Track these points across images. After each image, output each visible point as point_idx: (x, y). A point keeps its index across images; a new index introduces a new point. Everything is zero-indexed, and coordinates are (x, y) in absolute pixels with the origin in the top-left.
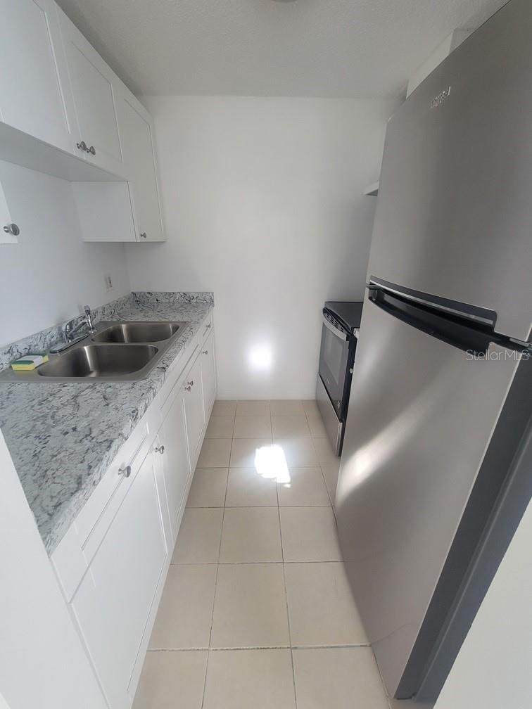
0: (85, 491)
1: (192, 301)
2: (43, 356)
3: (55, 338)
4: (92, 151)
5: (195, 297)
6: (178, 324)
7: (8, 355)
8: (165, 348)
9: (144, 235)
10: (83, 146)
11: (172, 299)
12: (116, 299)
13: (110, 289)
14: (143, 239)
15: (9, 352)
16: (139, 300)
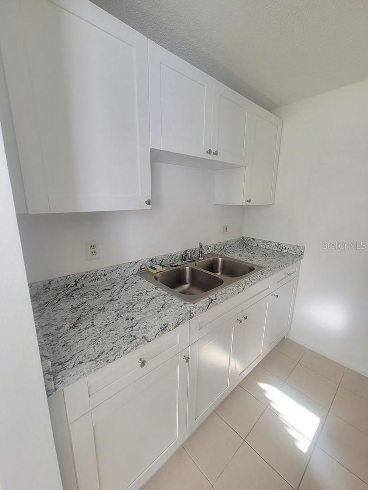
0: (98, 363)
1: (284, 251)
2: (163, 267)
3: (178, 258)
4: (216, 153)
5: (287, 248)
6: (255, 267)
7: (150, 262)
8: (230, 283)
9: (249, 201)
10: (210, 152)
11: (268, 246)
12: (228, 240)
13: (225, 233)
14: (248, 204)
15: (151, 261)
16: (244, 243)
